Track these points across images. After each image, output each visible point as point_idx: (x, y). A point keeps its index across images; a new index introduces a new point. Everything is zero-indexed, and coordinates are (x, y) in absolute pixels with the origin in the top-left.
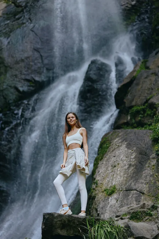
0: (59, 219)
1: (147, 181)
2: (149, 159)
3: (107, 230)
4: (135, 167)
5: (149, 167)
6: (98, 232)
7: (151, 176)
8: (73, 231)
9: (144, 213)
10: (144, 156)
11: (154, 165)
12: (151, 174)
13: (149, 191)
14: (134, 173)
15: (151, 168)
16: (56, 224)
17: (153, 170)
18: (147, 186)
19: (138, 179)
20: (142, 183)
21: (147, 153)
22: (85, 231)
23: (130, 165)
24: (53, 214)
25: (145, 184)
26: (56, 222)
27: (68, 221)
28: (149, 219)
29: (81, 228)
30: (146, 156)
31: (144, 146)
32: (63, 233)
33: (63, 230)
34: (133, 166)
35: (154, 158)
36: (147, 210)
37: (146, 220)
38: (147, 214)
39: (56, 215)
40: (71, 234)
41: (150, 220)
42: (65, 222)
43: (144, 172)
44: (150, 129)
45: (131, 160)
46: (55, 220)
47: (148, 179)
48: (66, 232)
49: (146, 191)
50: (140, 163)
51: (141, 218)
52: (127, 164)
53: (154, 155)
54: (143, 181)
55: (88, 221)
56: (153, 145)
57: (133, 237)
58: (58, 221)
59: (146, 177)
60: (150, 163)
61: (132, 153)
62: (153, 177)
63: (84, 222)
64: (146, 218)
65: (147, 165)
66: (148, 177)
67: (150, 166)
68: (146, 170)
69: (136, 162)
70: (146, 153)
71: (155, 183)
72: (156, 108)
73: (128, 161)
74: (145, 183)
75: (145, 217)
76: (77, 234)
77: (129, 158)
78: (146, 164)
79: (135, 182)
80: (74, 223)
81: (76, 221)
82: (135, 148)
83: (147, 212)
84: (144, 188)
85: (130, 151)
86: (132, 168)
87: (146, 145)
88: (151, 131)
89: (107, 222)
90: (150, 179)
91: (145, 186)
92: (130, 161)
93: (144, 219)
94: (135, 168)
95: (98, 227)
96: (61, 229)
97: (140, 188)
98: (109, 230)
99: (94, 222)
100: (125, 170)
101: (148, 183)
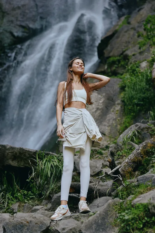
0: (11, 151)
1: (110, 124)
2: (114, 104)
3: (54, 164)
4: (101, 110)
5: (113, 111)
6: (45, 166)
7: (114, 120)
8: (23, 162)
9: (95, 152)
10: (111, 102)
11: (118, 110)
12: (114, 118)
13: (110, 133)
14: (99, 116)
15: (115, 113)
16: (8, 155)
17: (117, 115)
18: (109, 128)
19: (102, 122)
20: (105, 125)
21: (114, 99)
22: (35, 164)
23: (98, 109)
24: (5, 146)
25: (108, 127)
26: (8, 153)
27: (19, 153)
28: (98, 157)
29: (32, 161)
30: (112, 101)
31: (112, 92)
32: (14, 163)
33: (14, 162)
34: (100, 109)
35: (118, 104)
36: (98, 149)
37: (96, 158)
38: (98, 152)
39: (8, 147)
40: (22, 165)
41: (100, 158)
42: (16, 154)
43: (108, 116)
44: (121, 78)
45: (100, 104)
46: (7, 151)
47: (111, 122)
48: (16, 163)
49: (107, 133)
50: (106, 107)
51: (92, 155)
52: (95, 108)
53: (119, 101)
54: (106, 124)
55: (38, 155)
56: (120, 92)
57: (76, 172)
58: (9, 153)
59: (109, 120)
60: (114, 109)
61: (101, 98)
62: (116, 121)
63: (34, 155)
64: (97, 156)
65: (112, 110)
66: (111, 120)
67: (115, 111)
68: (110, 114)
69: (103, 106)
70: (112, 99)
71: (116, 126)
72: (128, 60)
73: (97, 105)
74: (107, 125)
75: (95, 155)
76: (27, 166)
77: (98, 102)
78: (111, 108)
79: (99, 124)
80: (25, 155)
81: (27, 154)
82: (104, 94)
83: (99, 150)
84: (106, 130)
85: (100, 96)
86: (99, 112)
87: (114, 92)
88: (121, 80)
89: (55, 156)
90: (112, 122)
91: (107, 128)
92: (98, 105)
93: (95, 157)
94: (102, 112)
95: (46, 160)
96: (13, 160)
97: (103, 129)
98: (55, 165)
99: (43, 156)
100: (93, 112)
101: (110, 126)
